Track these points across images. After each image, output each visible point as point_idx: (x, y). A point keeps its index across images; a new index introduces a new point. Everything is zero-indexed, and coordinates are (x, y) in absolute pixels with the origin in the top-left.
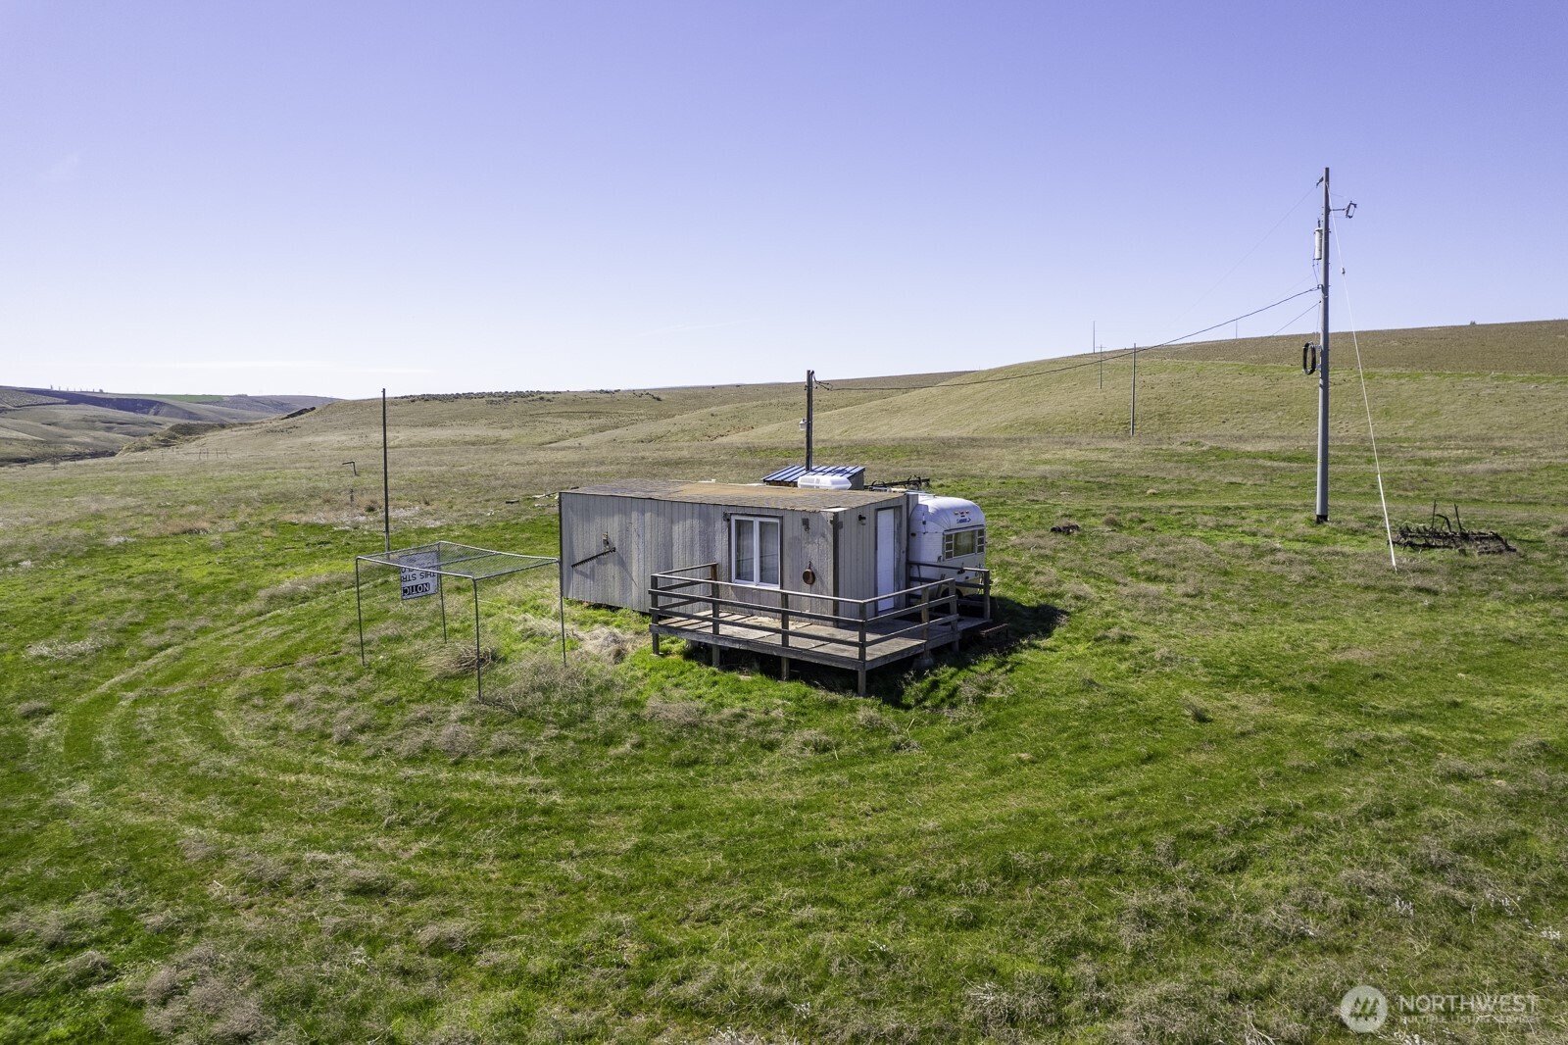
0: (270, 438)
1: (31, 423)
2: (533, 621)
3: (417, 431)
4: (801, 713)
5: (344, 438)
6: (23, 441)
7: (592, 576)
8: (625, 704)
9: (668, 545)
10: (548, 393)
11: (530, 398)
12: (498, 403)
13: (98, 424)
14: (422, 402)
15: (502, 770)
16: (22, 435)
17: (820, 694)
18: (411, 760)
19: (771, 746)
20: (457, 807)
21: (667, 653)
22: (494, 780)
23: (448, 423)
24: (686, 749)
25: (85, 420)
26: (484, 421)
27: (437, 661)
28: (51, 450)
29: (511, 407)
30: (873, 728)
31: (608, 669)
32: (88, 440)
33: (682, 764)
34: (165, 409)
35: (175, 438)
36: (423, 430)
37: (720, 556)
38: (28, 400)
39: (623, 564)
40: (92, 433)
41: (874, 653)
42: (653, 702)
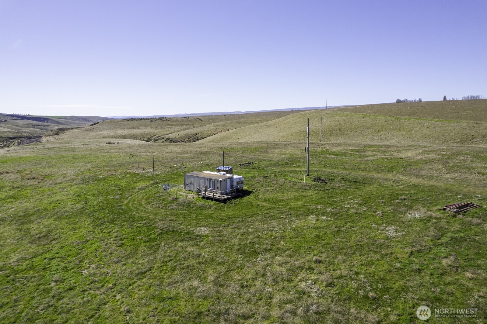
0: (87, 132)
1: (10, 126)
2: (181, 193)
3: (130, 130)
4: (215, 204)
5: (109, 132)
6: (10, 132)
7: (189, 186)
8: (194, 204)
9: (200, 183)
10: (168, 118)
11: (163, 120)
12: (154, 121)
13: (31, 126)
14: (131, 121)
15: (181, 211)
16: (9, 130)
17: (217, 203)
18: (171, 210)
19: (210, 208)
20: (177, 214)
21: (199, 198)
22: (180, 211)
23: (139, 128)
24: (201, 208)
25: (26, 124)
26: (150, 127)
27: (170, 199)
28: (19, 135)
29: (158, 122)
30: (222, 206)
31: (192, 200)
32: (28, 131)
33: (200, 210)
34: (50, 121)
35: (59, 132)
36: (132, 130)
37: (207, 185)
38: (9, 118)
39: (193, 185)
40: (29, 129)
41: (223, 198)
42: (198, 203)
